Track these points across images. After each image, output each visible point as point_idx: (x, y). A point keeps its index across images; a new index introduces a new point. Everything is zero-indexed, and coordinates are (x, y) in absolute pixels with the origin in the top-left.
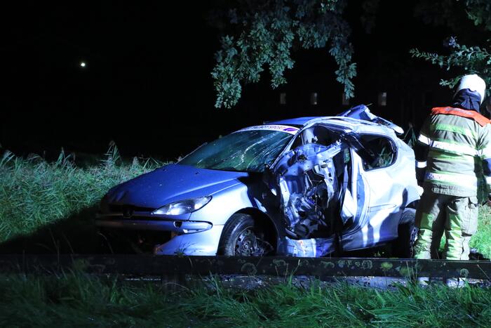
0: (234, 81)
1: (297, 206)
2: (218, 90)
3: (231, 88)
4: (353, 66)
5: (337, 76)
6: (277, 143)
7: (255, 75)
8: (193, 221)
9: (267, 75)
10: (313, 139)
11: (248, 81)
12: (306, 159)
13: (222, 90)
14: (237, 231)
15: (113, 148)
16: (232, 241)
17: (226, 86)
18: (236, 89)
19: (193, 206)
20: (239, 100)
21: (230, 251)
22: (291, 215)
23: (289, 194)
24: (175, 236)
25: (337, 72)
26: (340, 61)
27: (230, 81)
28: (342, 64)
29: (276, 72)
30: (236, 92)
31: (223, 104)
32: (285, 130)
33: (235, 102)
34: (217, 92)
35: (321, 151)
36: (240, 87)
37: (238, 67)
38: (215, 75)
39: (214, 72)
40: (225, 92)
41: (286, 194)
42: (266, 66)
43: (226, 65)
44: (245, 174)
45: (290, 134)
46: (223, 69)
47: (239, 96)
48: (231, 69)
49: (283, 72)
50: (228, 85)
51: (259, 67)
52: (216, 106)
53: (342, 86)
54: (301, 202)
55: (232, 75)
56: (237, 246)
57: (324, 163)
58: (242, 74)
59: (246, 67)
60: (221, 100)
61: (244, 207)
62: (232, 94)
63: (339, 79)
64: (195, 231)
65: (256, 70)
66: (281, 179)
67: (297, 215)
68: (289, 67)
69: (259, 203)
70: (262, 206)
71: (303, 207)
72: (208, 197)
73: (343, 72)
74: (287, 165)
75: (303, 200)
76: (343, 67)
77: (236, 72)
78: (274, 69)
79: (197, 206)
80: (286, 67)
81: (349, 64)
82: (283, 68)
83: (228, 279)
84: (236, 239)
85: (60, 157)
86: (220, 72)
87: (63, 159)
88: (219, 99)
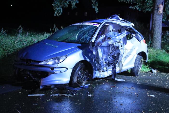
0: (60, 7)
1: (105, 60)
2: (55, 10)
3: (59, 9)
4: (97, 3)
5: (92, 6)
6: (91, 31)
7: (66, 5)
8: (59, 68)
9: (70, 5)
10: (112, 30)
11: (64, 7)
12: (111, 39)
13: (56, 10)
14: (78, 71)
15: (20, 28)
16: (76, 75)
17: (58, 9)
18: (61, 10)
19: (59, 60)
20: (62, 13)
21: (75, 80)
22: (102, 64)
23: (102, 54)
24: (50, 74)
25: (92, 5)
26: (93, 1)
27: (58, 7)
28: (94, 2)
29: (73, 4)
30: (61, 11)
31: (57, 15)
32: (94, 25)
33: (61, 14)
34: (55, 11)
35: (118, 35)
36: (62, 9)
37: (61, 2)
38: (54, 5)
39: (53, 4)
40: (57, 11)
41: (100, 54)
42: (70, 2)
43: (57, 2)
44: (80, 45)
45: (96, 27)
46: (56, 3)
47: (62, 12)
48: (59, 3)
49: (75, 4)
50: (58, 8)
51: (68, 2)
52: (55, 15)
53: (94, 9)
54: (107, 58)
55: (59, 5)
56: (78, 77)
57: (119, 41)
58: (62, 5)
59: (64, 2)
60: (56, 13)
61: (81, 60)
62: (60, 11)
63: (93, 7)
64: (60, 72)
65: (67, 4)
66: (99, 48)
67: (105, 63)
68: (77, 3)
69: (87, 58)
70: (88, 59)
71: (108, 60)
72: (65, 56)
73: (94, 5)
74: (101, 42)
75: (108, 57)
76: (94, 3)
77: (60, 4)
78: (73, 3)
79: (61, 61)
80: (76, 3)
81: (96, 2)
82: (75, 3)
83: (75, 94)
84: (78, 74)
85: (2, 31)
86: (55, 4)
87: (3, 32)
88: (55, 13)
